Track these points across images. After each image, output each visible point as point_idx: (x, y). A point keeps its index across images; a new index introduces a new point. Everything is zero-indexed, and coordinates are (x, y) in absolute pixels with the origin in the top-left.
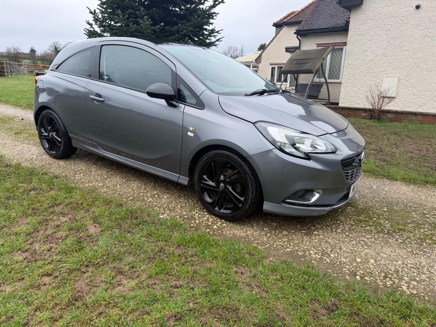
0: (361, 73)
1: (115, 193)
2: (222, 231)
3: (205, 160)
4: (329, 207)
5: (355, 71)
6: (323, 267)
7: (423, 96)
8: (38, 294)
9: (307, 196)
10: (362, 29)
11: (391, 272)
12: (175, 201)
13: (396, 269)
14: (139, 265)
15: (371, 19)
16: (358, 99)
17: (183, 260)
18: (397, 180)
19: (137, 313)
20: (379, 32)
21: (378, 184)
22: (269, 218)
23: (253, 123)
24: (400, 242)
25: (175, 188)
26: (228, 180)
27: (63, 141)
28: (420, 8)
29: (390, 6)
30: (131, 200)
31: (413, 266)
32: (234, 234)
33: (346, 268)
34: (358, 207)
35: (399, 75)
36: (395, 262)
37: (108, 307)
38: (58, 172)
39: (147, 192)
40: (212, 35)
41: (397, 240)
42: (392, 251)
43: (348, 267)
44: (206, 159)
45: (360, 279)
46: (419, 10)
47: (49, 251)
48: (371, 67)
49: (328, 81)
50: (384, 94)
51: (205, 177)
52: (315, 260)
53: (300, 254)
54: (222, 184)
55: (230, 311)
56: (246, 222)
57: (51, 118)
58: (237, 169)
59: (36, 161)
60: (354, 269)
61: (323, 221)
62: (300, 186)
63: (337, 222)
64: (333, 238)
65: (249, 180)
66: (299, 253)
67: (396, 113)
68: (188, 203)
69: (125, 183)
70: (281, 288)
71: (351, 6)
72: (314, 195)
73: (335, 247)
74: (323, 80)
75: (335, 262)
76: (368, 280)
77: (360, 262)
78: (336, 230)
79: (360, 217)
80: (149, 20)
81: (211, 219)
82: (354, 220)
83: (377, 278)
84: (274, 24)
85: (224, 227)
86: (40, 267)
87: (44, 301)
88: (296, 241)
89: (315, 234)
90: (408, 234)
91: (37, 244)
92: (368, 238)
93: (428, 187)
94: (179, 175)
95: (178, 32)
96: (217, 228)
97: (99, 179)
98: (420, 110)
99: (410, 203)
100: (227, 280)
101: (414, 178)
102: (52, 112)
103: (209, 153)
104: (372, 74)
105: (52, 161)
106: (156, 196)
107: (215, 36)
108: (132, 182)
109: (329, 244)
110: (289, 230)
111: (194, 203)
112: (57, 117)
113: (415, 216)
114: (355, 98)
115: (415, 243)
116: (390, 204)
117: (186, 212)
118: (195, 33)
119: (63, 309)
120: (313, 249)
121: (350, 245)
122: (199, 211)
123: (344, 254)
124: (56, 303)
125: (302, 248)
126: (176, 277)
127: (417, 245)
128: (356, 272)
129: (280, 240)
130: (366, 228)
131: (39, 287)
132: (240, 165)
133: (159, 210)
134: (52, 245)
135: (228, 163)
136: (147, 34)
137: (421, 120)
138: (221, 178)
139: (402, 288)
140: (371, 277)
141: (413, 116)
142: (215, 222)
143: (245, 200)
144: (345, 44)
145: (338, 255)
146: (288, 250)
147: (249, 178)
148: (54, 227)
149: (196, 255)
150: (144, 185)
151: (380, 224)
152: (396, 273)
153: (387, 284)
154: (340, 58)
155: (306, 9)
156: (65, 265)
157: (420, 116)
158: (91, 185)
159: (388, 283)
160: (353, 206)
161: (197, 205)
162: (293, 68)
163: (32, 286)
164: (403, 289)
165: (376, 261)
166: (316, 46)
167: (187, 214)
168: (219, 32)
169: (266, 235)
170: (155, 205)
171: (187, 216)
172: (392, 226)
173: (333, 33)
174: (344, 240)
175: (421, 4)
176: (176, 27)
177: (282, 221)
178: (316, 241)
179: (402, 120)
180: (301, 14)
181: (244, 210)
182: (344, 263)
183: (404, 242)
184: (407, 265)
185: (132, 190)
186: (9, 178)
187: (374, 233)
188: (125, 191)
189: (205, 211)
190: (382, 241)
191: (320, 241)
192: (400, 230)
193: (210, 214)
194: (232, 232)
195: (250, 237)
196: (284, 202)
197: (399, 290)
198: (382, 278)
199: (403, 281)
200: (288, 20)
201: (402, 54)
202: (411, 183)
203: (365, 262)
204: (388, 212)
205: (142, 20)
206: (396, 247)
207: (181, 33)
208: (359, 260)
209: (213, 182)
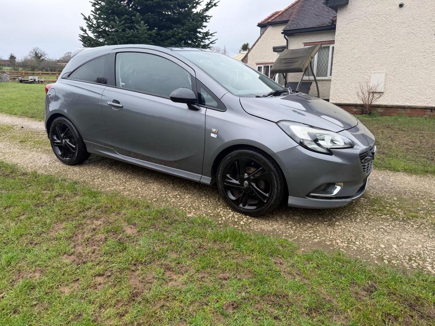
0: (349, 70)
1: (138, 196)
2: (249, 227)
3: (229, 160)
4: (349, 198)
5: (343, 68)
6: (352, 254)
7: (409, 90)
8: (97, 293)
9: (329, 190)
10: (349, 28)
11: (414, 255)
12: (198, 200)
13: (418, 252)
14: (185, 261)
15: (357, 18)
16: (348, 95)
17: (224, 254)
18: (399, 171)
19: (197, 304)
20: (365, 30)
21: (382, 176)
22: (291, 212)
23: (276, 123)
24: (416, 228)
25: (194, 188)
26: (252, 177)
27: (77, 147)
28: (403, 7)
29: (374, 5)
30: (155, 201)
31: (432, 249)
32: (261, 228)
33: (373, 253)
34: (370, 198)
35: (386, 70)
36: (415, 246)
37: (168, 300)
38: (76, 178)
39: (168, 193)
40: (206, 38)
41: (412, 226)
42: (410, 237)
43: (374, 253)
44: (230, 158)
45: (387, 263)
46: (403, 8)
47: (93, 253)
48: (358, 64)
49: (317, 78)
50: (374, 90)
51: (228, 176)
52: (343, 248)
53: (328, 243)
54: (246, 182)
55: (281, 297)
56: (269, 217)
57: (64, 125)
58: (261, 166)
59: (50, 168)
60: (380, 255)
61: (342, 213)
62: (323, 180)
63: (354, 212)
64: (354, 227)
65: (274, 176)
66: (326, 243)
67: (386, 107)
68: (211, 202)
69: (144, 186)
70: (320, 275)
71: (337, 6)
72: (336, 188)
73: (358, 236)
74: (312, 78)
75: (361, 249)
76: (395, 263)
77: (385, 248)
78: (355, 220)
79: (374, 207)
80: (145, 25)
81: (237, 216)
82: (369, 210)
83: (402, 261)
84: (258, 24)
85: (251, 223)
86: (90, 269)
87: (105, 299)
88: (321, 232)
89: (338, 225)
90: (421, 220)
91: (79, 247)
92: (386, 226)
93: (428, 177)
94: (201, 175)
95: (173, 35)
96: (244, 223)
97: (118, 183)
98: (408, 104)
99: (416, 192)
100: (269, 270)
101: (414, 168)
102: (66, 119)
103: (232, 153)
104: (360, 70)
105: (66, 167)
106: (178, 196)
107: (209, 38)
108: (151, 185)
109: (353, 233)
110: (312, 223)
111: (216, 202)
112: (71, 124)
113: (424, 203)
114: (344, 94)
115: (429, 228)
116: (398, 194)
117: (211, 210)
118: (190, 36)
119: (126, 305)
120: (338, 238)
121: (371, 233)
122: (223, 208)
123: (368, 242)
124: (117, 300)
125: (328, 238)
126: (221, 270)
127: (432, 230)
128: (382, 257)
129: (306, 232)
130: (382, 217)
131: (95, 287)
132: (265, 162)
133: (185, 210)
134: (95, 247)
135: (252, 161)
136: (144, 39)
137: (409, 113)
138: (245, 176)
139: (427, 268)
140: (398, 260)
141: (402, 109)
142: (241, 218)
143: (270, 196)
144: (333, 42)
145: (363, 242)
146: (316, 240)
147: (274, 175)
148: (91, 231)
149: (233, 249)
150: (164, 187)
151: (395, 213)
152: (418, 256)
153: (412, 266)
154: (326, 56)
155: (289, 9)
156: (113, 265)
157: (409, 109)
158: (112, 189)
159: (414, 265)
160: (365, 197)
161: (219, 204)
162: (282, 68)
163: (89, 286)
164: (428, 270)
165: (398, 246)
166: (303, 44)
167: (212, 212)
168: (213, 35)
169: (291, 228)
170: (179, 205)
171: (213, 214)
172: (405, 214)
173: (319, 32)
174: (365, 229)
175: (404, 3)
176: (171, 31)
177: (303, 214)
178: (339, 231)
179: (392, 114)
180: (285, 14)
181: (270, 205)
182: (370, 249)
183: (420, 227)
184: (426, 248)
185: (154, 192)
186: (30, 185)
187: (390, 221)
188: (147, 193)
189: (228, 208)
190: (399, 228)
191: (343, 230)
192: (413, 217)
193: (234, 210)
194: (259, 227)
195: (277, 231)
196: (308, 195)
197: (425, 271)
198: (407, 261)
199: (427, 262)
200: (272, 20)
201: (389, 50)
202: (412, 173)
203: (389, 247)
204: (398, 201)
205: (138, 26)
206: (414, 233)
207: (177, 37)
208: (383, 246)
209: (237, 180)
